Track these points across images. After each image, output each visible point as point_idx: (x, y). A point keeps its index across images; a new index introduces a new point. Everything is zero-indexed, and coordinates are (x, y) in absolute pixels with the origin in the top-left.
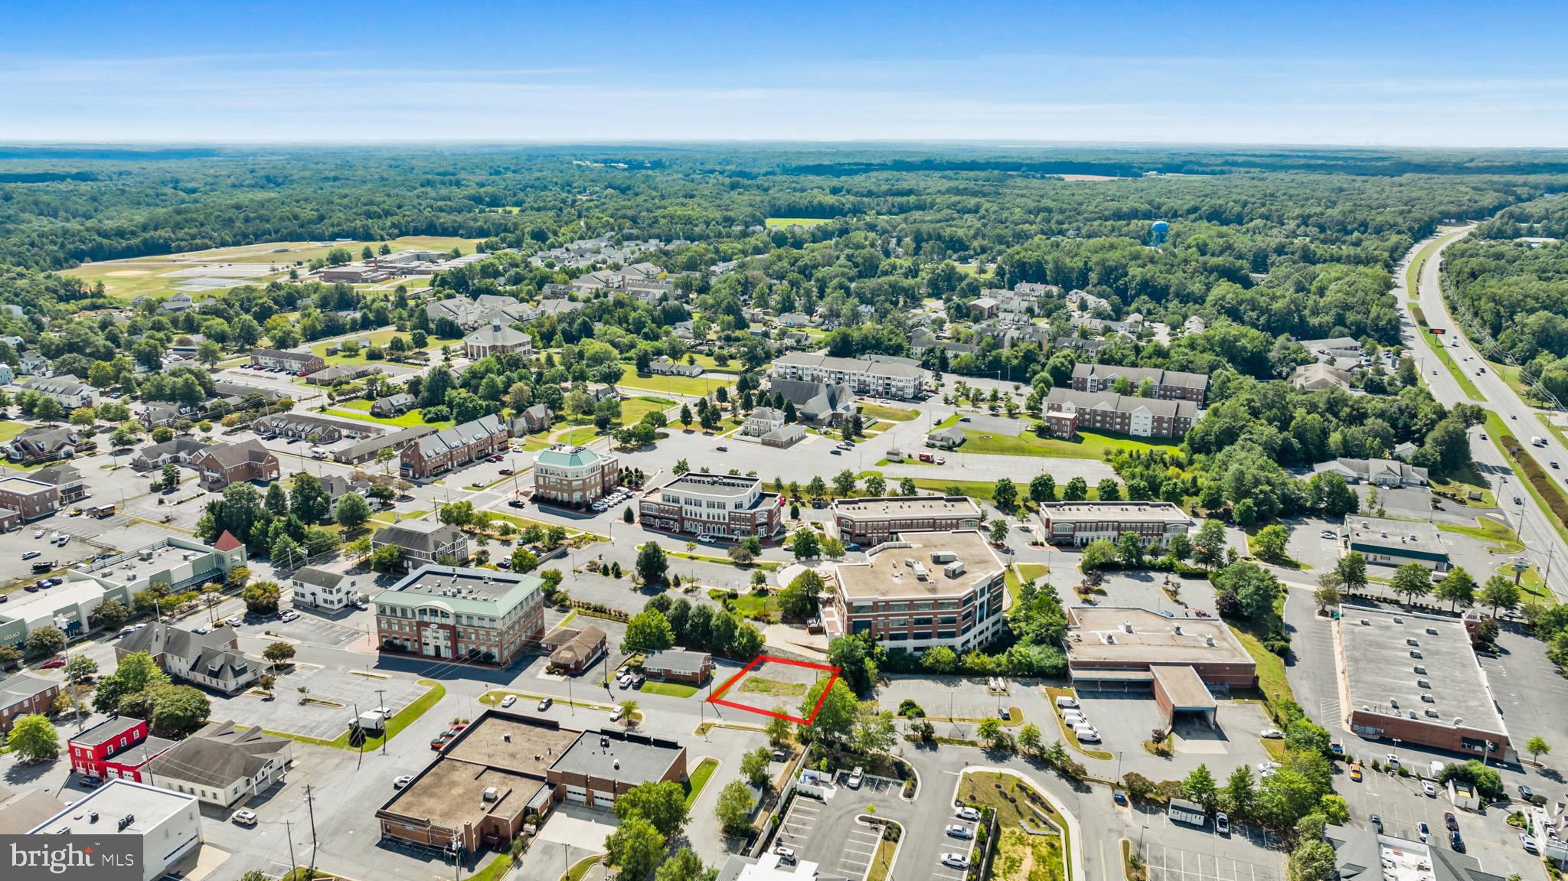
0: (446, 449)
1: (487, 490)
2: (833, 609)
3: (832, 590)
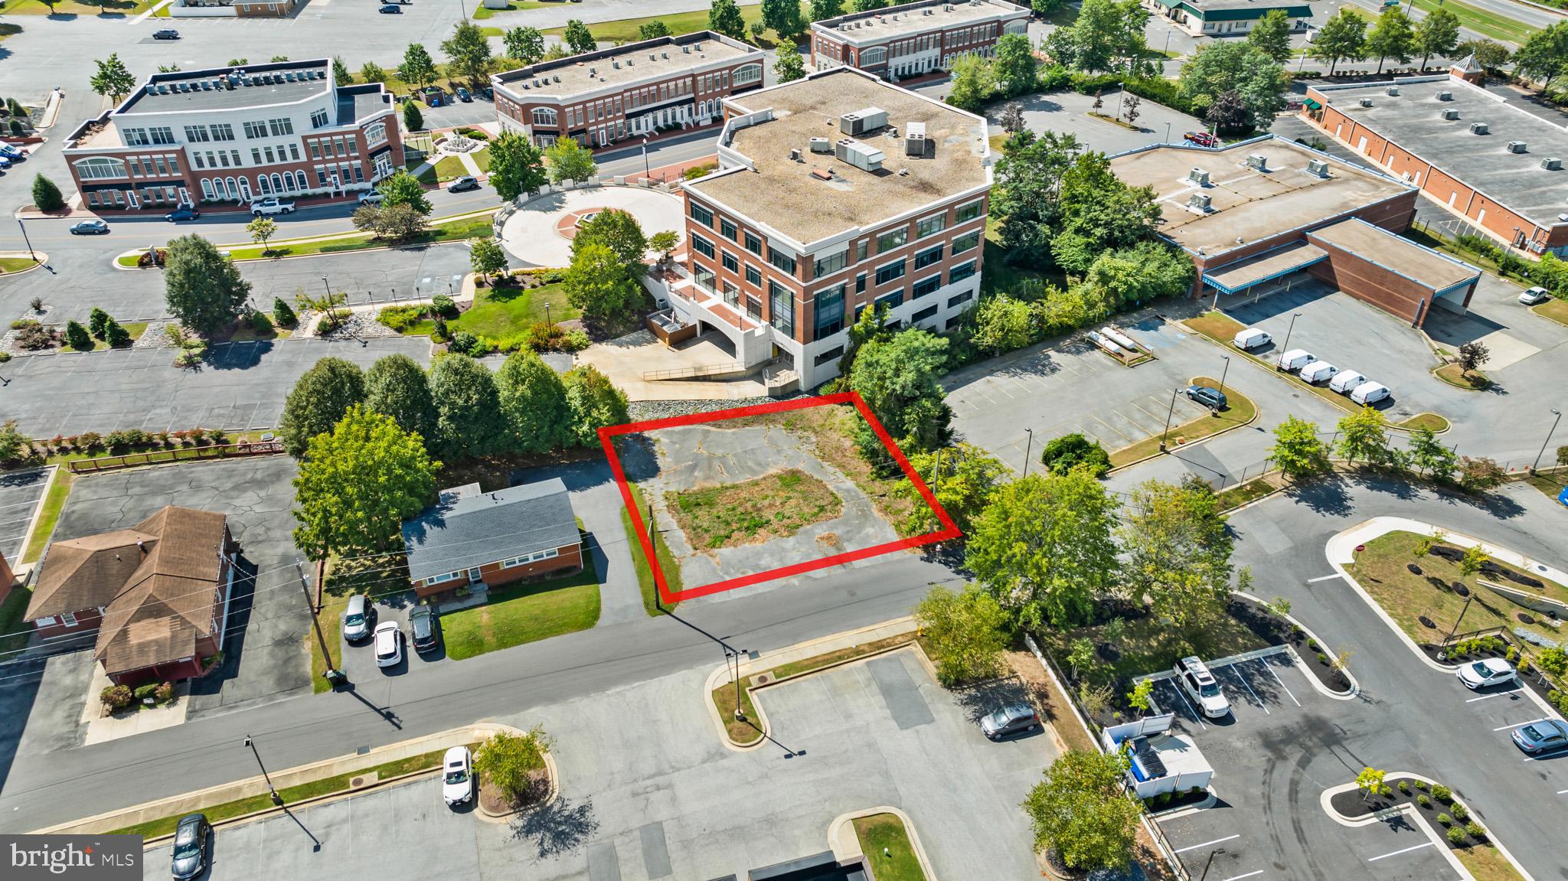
2: (689, 280)
3: (665, 241)
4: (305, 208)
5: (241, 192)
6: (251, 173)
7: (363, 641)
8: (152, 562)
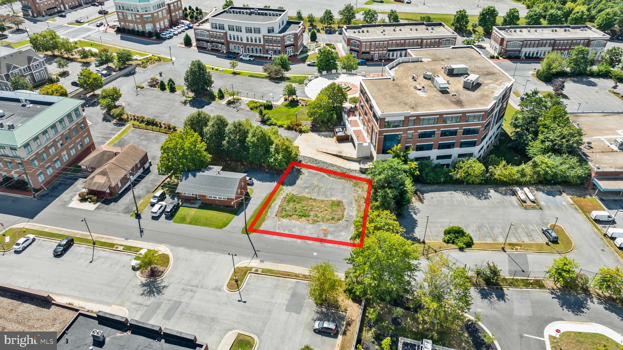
1: (85, 25)
2: (356, 118)
3: (354, 101)
5: (240, 51)
8: (116, 159)
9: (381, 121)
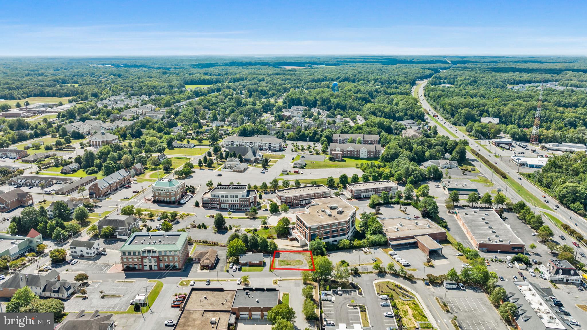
0: (108, 185)
1: (132, 200)
2: (296, 231)
3: (293, 224)
4: (238, 211)
5: (228, 207)
6: (230, 204)
7: (231, 268)
8: (208, 254)
9: (310, 229)
